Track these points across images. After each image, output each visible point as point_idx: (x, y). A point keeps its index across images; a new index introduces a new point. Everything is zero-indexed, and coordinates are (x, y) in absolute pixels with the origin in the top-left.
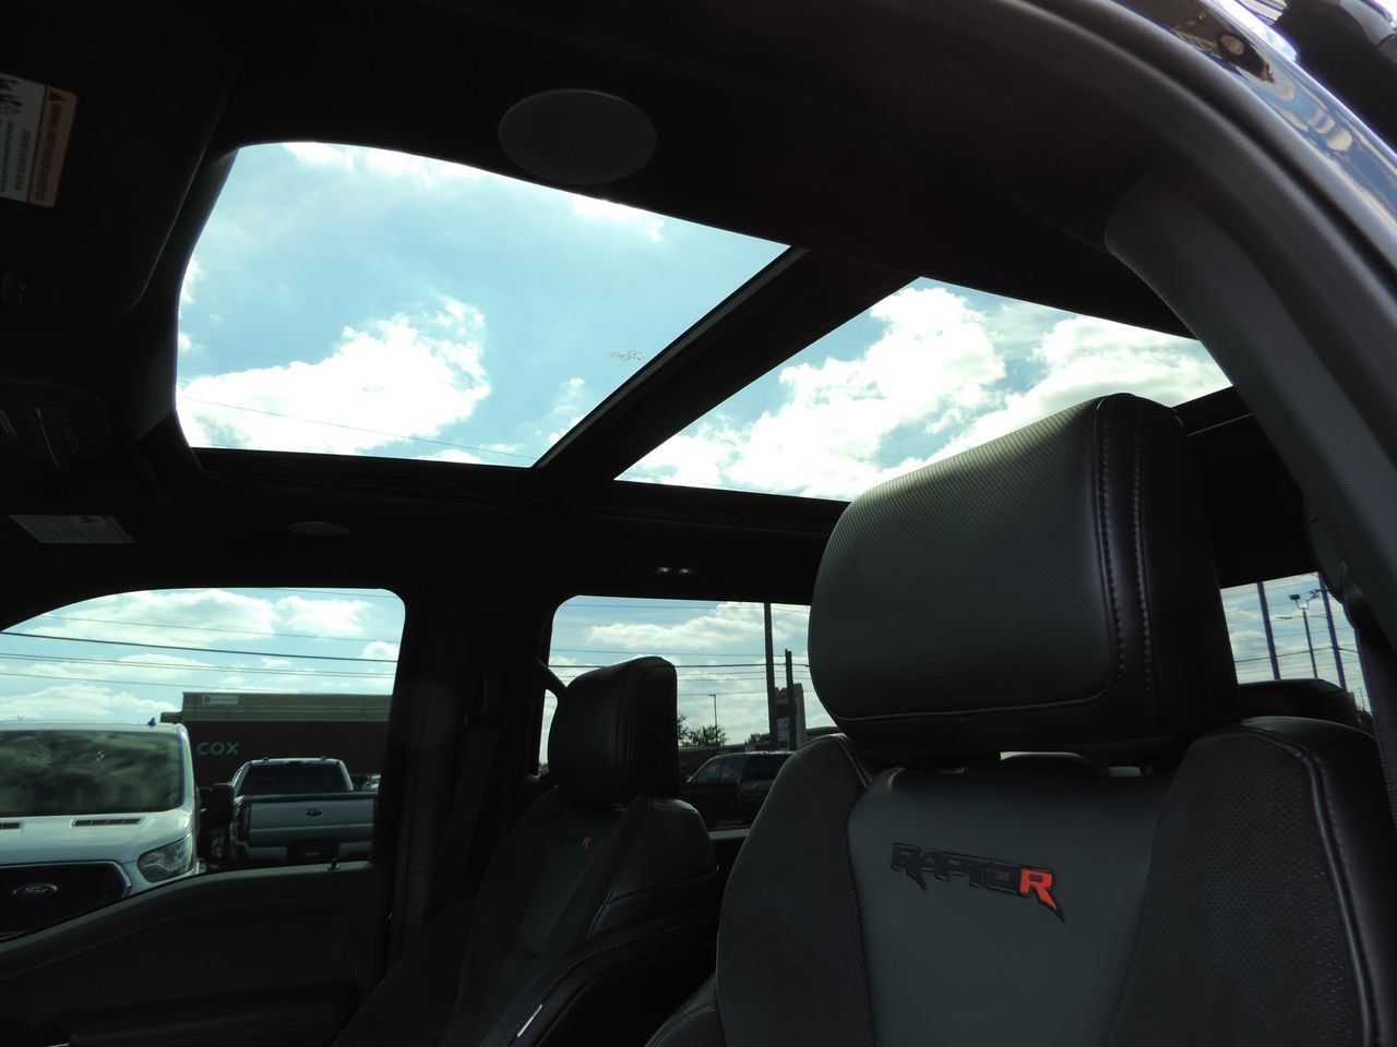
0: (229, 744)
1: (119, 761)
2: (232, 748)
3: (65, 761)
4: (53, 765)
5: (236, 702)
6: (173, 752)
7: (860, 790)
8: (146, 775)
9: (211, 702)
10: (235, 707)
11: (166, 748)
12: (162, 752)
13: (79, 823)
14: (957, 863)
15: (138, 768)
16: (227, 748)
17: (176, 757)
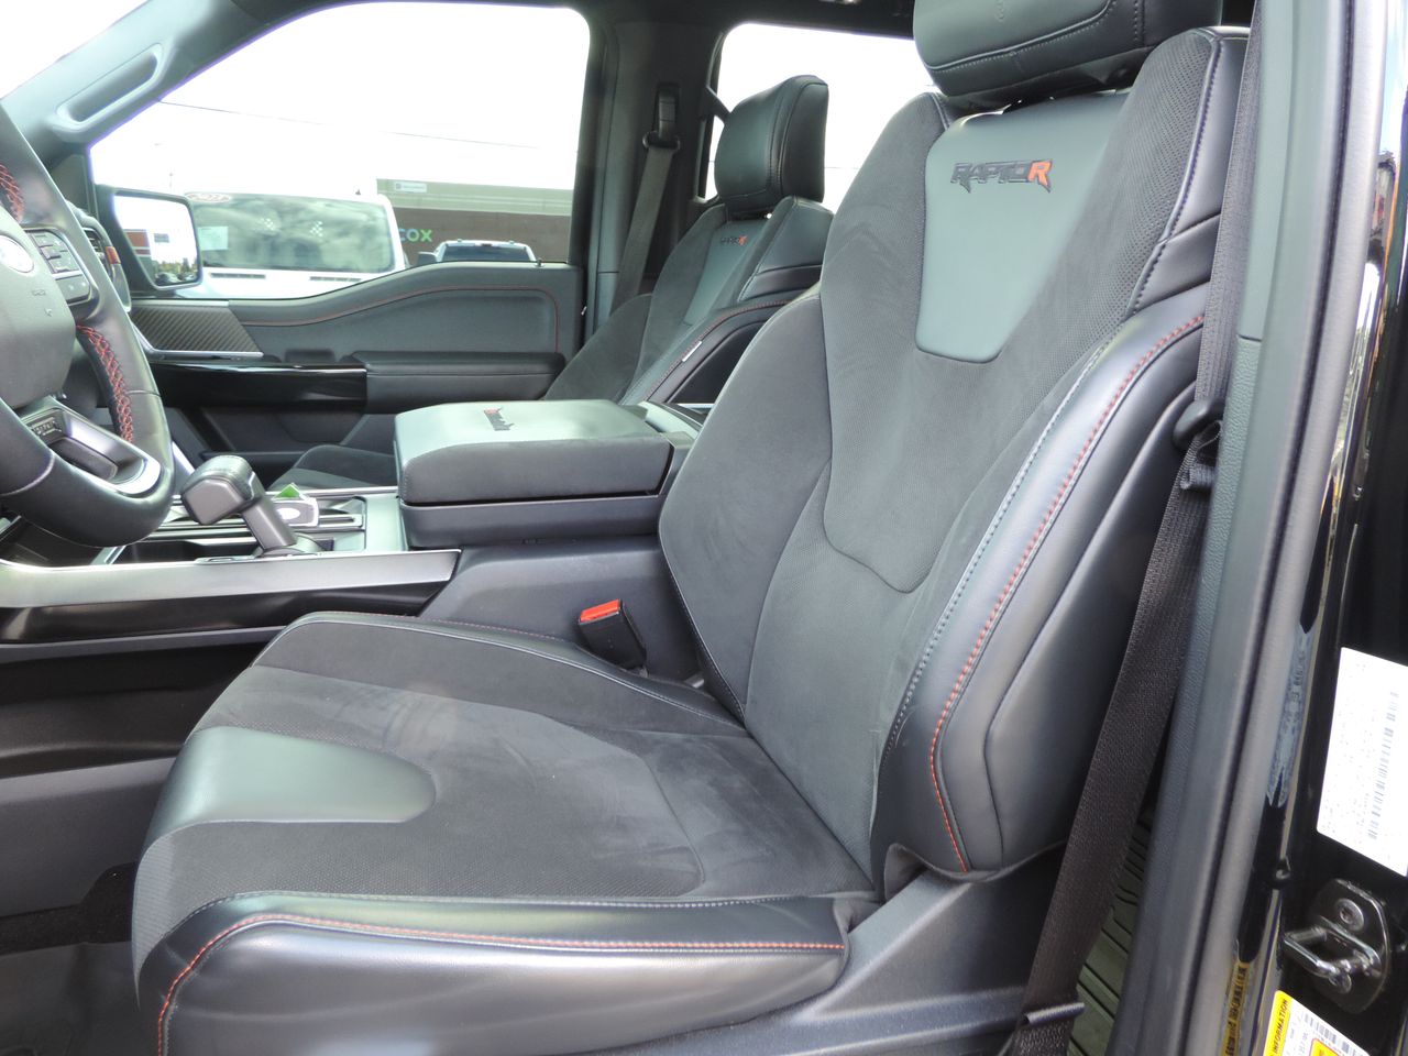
0: (422, 231)
1: (336, 230)
2: (427, 235)
3: (293, 226)
4: (282, 229)
5: (424, 190)
6: (380, 224)
7: (942, 130)
8: (361, 247)
9: (403, 189)
10: (424, 195)
11: (374, 219)
12: (371, 223)
13: (313, 278)
14: (993, 169)
15: (354, 239)
16: (421, 235)
17: (384, 229)
